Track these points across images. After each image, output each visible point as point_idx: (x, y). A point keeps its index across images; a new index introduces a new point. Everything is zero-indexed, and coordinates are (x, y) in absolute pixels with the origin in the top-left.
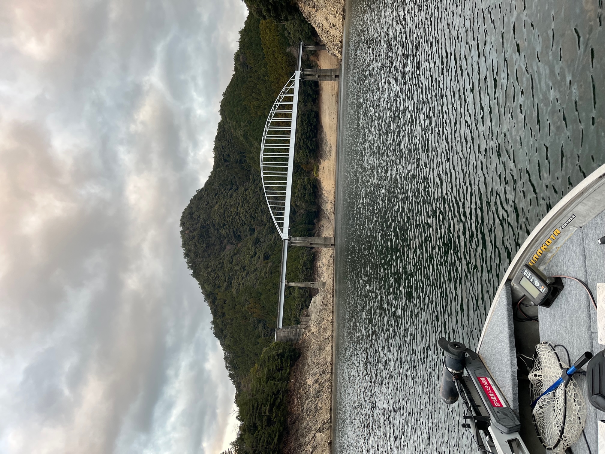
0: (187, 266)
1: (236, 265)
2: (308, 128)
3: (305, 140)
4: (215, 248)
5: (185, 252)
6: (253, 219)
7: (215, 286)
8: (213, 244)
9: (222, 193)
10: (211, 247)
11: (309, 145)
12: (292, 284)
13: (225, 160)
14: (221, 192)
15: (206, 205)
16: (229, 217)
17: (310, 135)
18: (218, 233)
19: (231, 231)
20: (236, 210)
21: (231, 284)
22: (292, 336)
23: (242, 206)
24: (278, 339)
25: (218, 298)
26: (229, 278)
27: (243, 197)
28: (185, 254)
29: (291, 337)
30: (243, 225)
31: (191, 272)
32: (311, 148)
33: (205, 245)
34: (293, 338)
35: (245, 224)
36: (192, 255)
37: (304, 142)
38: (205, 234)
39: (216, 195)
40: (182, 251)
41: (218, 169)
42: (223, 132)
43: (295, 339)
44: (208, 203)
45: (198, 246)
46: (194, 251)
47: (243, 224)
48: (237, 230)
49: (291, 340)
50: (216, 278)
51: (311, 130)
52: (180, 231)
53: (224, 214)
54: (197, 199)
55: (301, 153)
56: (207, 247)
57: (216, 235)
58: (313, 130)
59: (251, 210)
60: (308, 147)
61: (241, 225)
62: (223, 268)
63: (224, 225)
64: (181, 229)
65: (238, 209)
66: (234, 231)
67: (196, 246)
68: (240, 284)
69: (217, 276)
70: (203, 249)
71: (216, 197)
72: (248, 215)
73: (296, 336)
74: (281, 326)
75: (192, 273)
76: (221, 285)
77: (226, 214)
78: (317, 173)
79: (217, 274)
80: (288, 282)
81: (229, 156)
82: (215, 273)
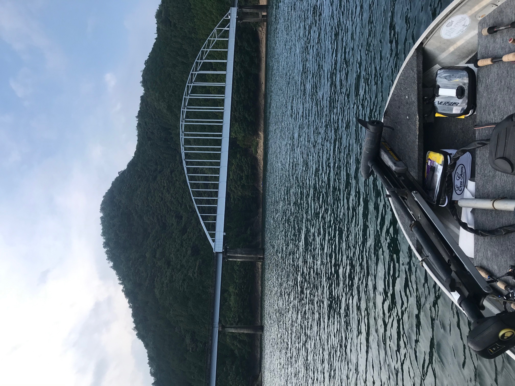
0: (107, 257)
2: (245, 95)
12: (231, 330)
16: (153, 202)
17: (247, 104)
19: (155, 218)
27: (168, 179)
33: (126, 234)
35: (171, 210)
36: (112, 244)
40: (102, 240)
45: (119, 235)
47: (169, 210)
48: (162, 217)
51: (249, 97)
52: (101, 218)
53: (147, 199)
54: (118, 182)
56: (128, 236)
61: (167, 211)
63: (148, 211)
64: (102, 215)
66: (158, 219)
70: (124, 238)
75: (112, 265)
77: (149, 199)
80: (223, 327)
81: (153, 133)
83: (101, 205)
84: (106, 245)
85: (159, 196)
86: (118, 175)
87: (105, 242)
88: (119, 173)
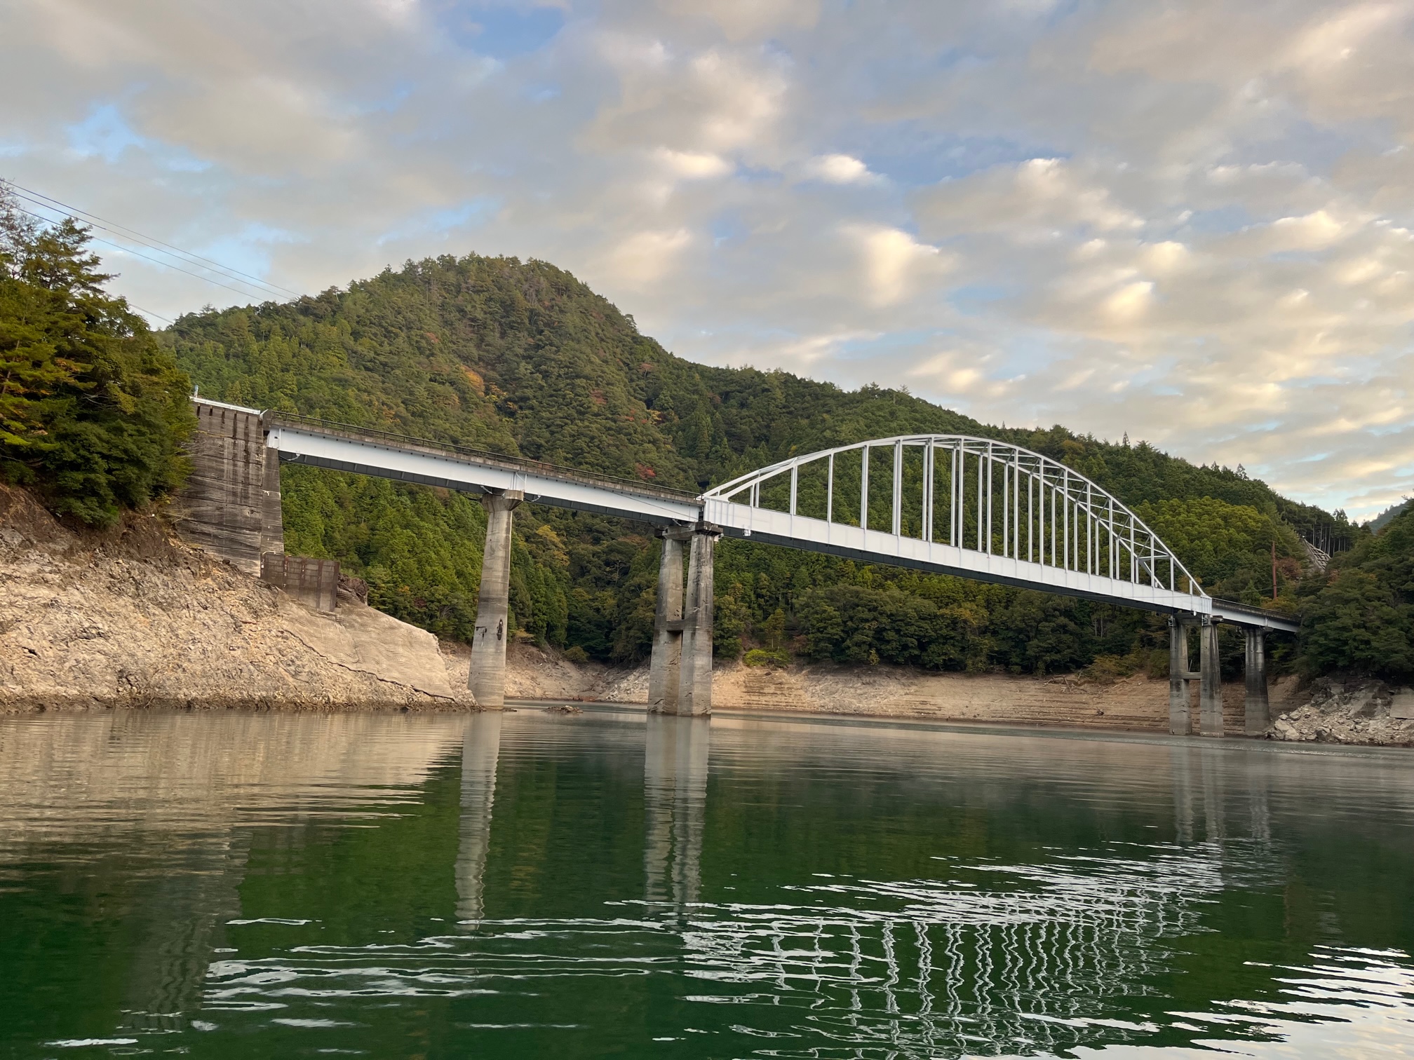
0: (416, 261)
1: (428, 390)
2: (912, 636)
3: (874, 625)
4: (471, 344)
5: (458, 260)
6: (570, 456)
7: (358, 323)
8: (482, 340)
9: (632, 380)
10: (473, 332)
11: (858, 637)
12: (501, 529)
13: (726, 396)
14: (634, 377)
15: (597, 334)
16: (572, 390)
17: (888, 642)
18: (517, 355)
19: (529, 393)
20: (595, 409)
21: (367, 369)
22: (217, 498)
23: (610, 429)
24: (205, 418)
25: (320, 327)
26: (385, 365)
27: (635, 432)
28: (452, 259)
29: (216, 495)
30: (548, 427)
31: (398, 269)
32: (848, 642)
33: (479, 315)
34: (207, 508)
35: (552, 433)
36: (451, 277)
37: (867, 621)
38: (513, 319)
39: (624, 363)
40: (460, 254)
41: (697, 376)
42: (810, 395)
43: (198, 517)
44: (602, 340)
45: (476, 297)
46: (464, 285)
47: (553, 428)
48: (532, 408)
49: (195, 493)
50: (386, 329)
51: (905, 647)
52: (516, 258)
53: (578, 377)
54: (608, 312)
55: (830, 609)
56: (473, 320)
57: (508, 349)
58: (906, 654)
59: (597, 452)
60: (849, 633)
61: (549, 422)
62: (416, 351)
63: (546, 375)
64: (524, 262)
65: (597, 415)
66: (524, 399)
67: (478, 292)
68: (369, 393)
69: (392, 332)
70: (469, 308)
71: (621, 364)
72: (581, 443)
73: (219, 525)
74: (282, 442)
75: (393, 271)
76: (361, 341)
77: (578, 381)
78: (758, 659)
79: (397, 335)
80: (513, 505)
81: (742, 405)
82: (400, 328)
83: (547, 265)
84: (448, 263)
85: (589, 407)
86: (623, 314)
87: (454, 261)
88: (631, 316)
